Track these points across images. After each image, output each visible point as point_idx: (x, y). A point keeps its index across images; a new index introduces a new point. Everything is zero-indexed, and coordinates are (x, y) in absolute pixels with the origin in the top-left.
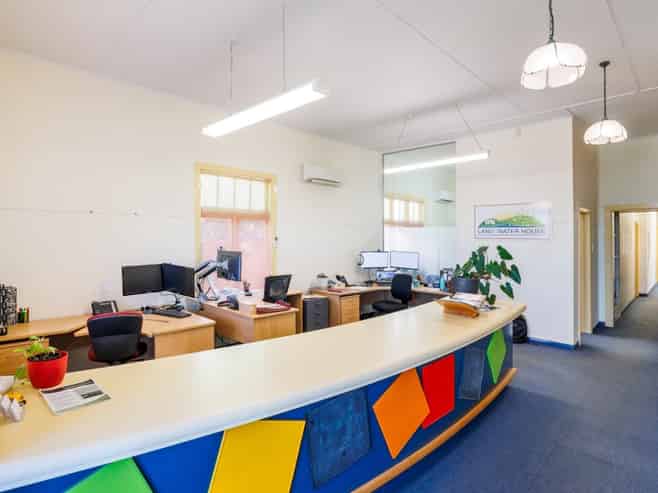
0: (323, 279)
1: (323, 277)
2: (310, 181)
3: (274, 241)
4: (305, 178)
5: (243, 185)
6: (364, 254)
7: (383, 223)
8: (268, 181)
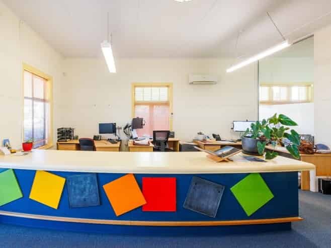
0: (200, 135)
1: (200, 134)
2: (192, 83)
3: (171, 115)
4: (190, 82)
5: (155, 90)
6: (234, 123)
7: (259, 103)
8: (168, 86)
